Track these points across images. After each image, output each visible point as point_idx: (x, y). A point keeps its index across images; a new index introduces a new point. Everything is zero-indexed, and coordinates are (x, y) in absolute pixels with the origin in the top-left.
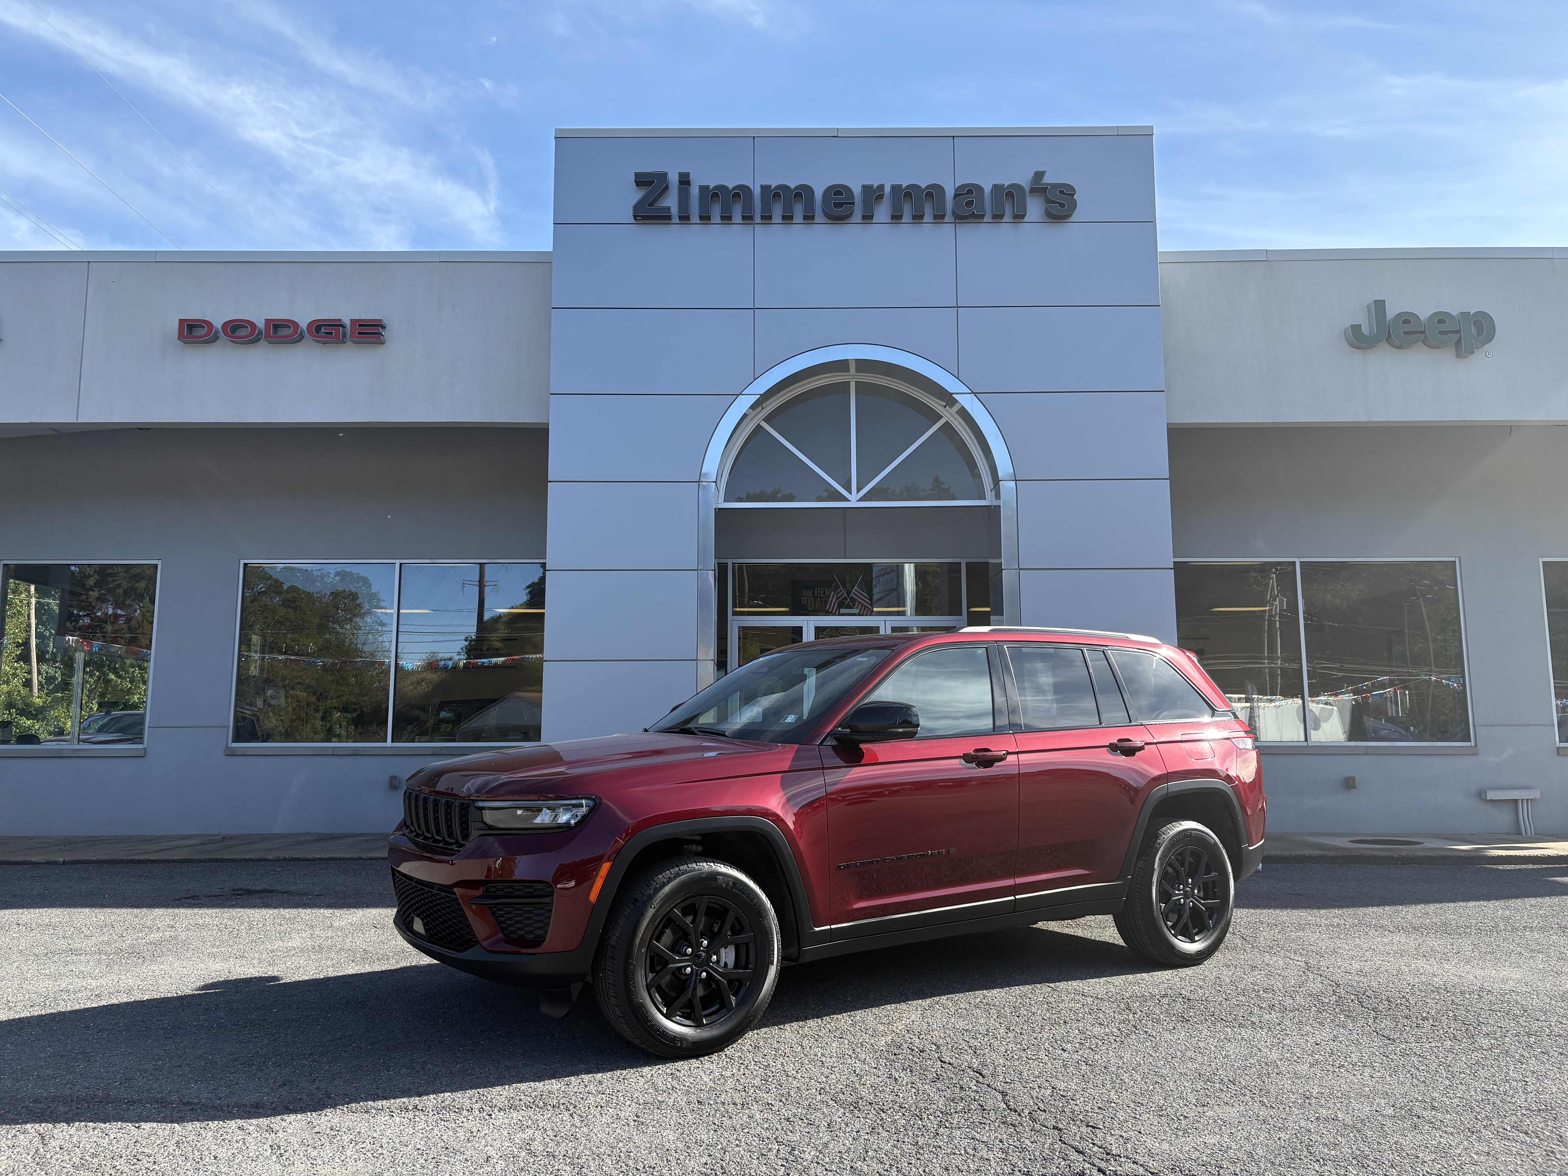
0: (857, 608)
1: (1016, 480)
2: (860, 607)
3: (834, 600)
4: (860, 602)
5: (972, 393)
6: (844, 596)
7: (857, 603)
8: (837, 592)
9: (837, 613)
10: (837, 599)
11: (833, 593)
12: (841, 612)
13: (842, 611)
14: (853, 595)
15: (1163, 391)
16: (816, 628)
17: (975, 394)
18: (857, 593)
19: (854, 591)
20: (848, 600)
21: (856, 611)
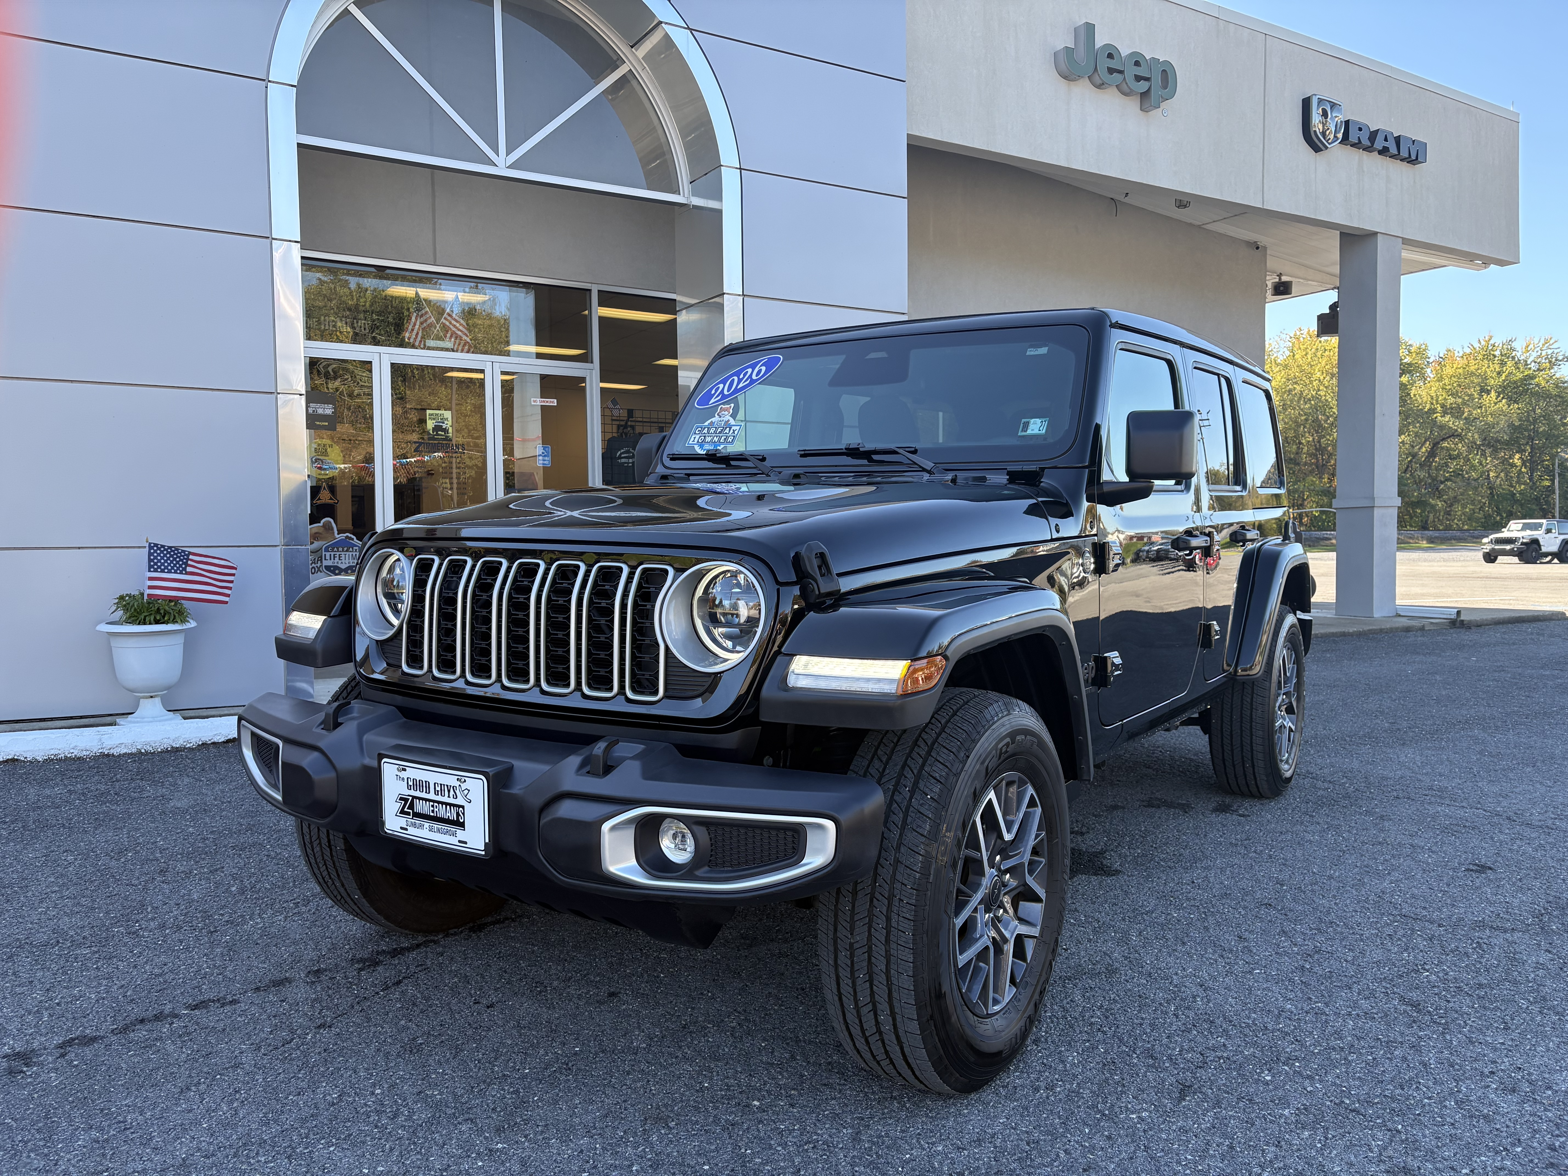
0: (450, 340)
1: (740, 169)
2: (453, 339)
3: (417, 327)
4: (453, 333)
5: (688, 28)
6: (430, 321)
7: (450, 332)
8: (421, 314)
9: (422, 346)
10: (422, 323)
11: (415, 315)
12: (428, 344)
13: (431, 343)
14: (444, 321)
15: (904, 81)
16: (392, 364)
17: (691, 30)
18: (449, 318)
19: (446, 315)
20: (438, 328)
21: (450, 345)
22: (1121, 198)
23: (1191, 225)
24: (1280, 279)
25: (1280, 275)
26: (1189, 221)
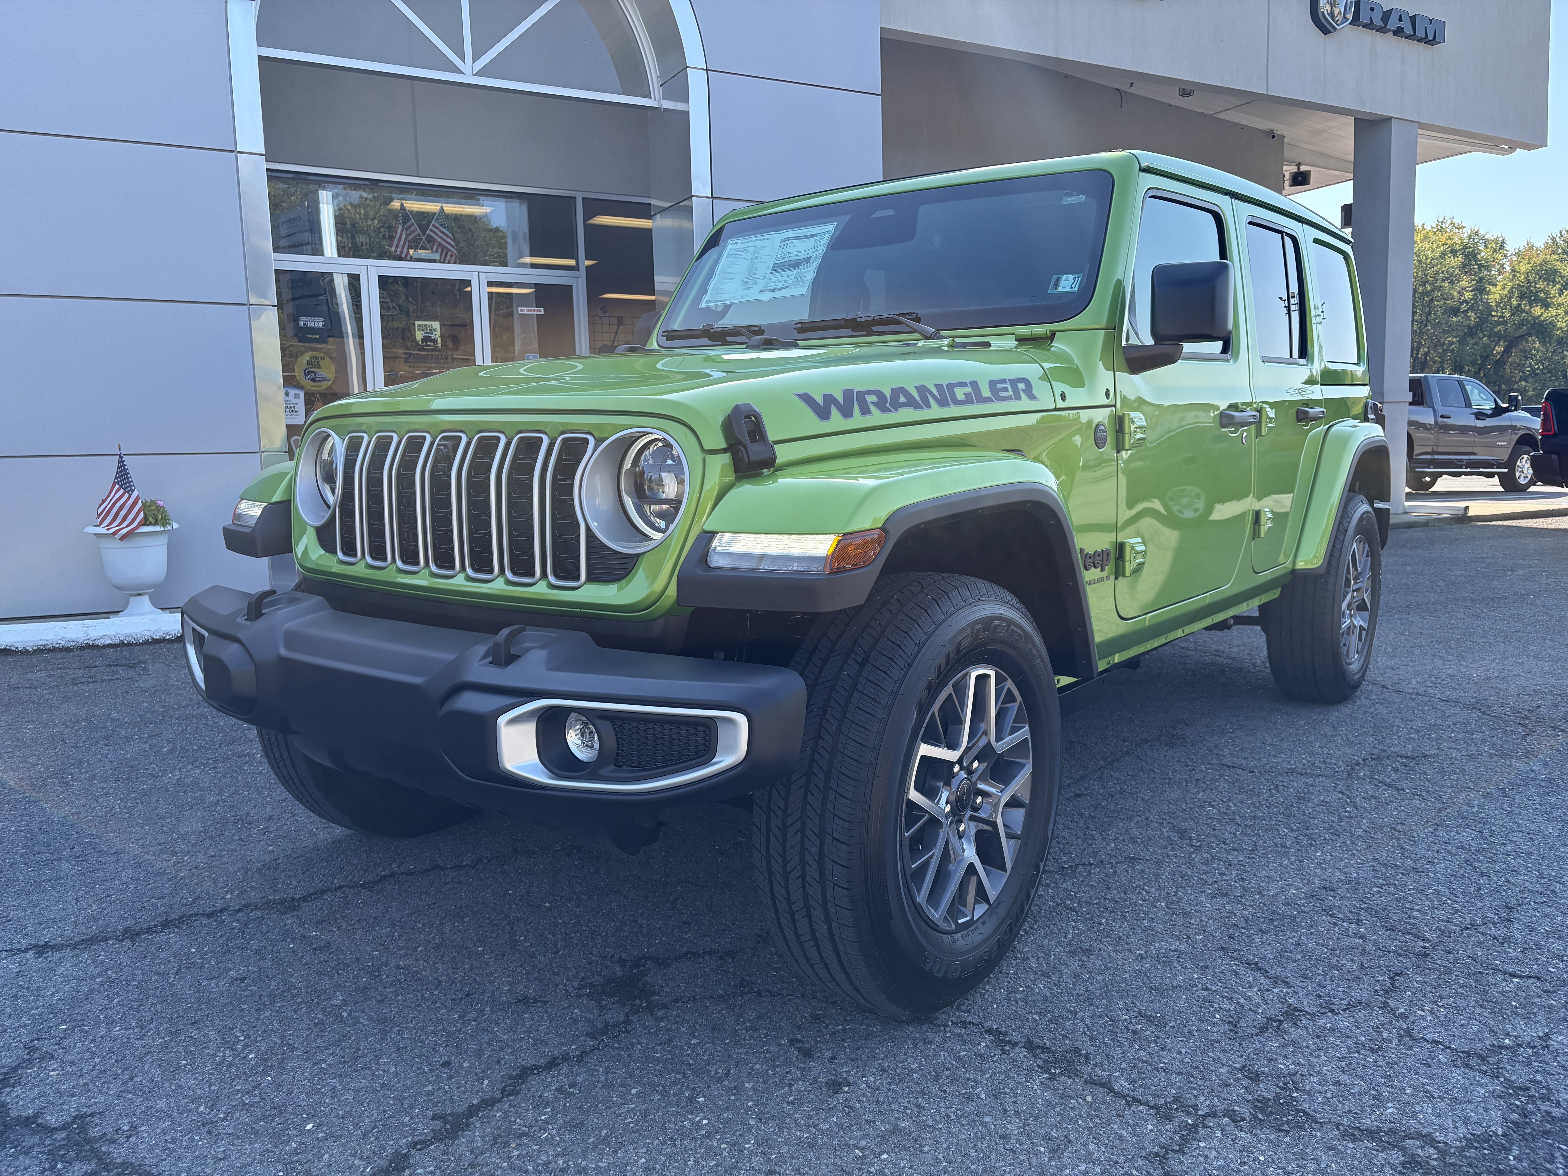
0: (437, 251)
1: (707, 70)
2: (439, 251)
3: (403, 239)
4: (440, 244)
6: (416, 233)
7: (436, 244)
8: (406, 226)
9: (409, 258)
10: (408, 235)
11: (400, 227)
12: (414, 256)
13: (416, 254)
14: (430, 233)
16: (379, 276)
18: (435, 229)
19: (431, 227)
20: (424, 239)
21: (437, 256)
22: (1125, 88)
23: (1202, 114)
24: (1299, 169)
25: (1299, 165)
26: (1200, 110)
